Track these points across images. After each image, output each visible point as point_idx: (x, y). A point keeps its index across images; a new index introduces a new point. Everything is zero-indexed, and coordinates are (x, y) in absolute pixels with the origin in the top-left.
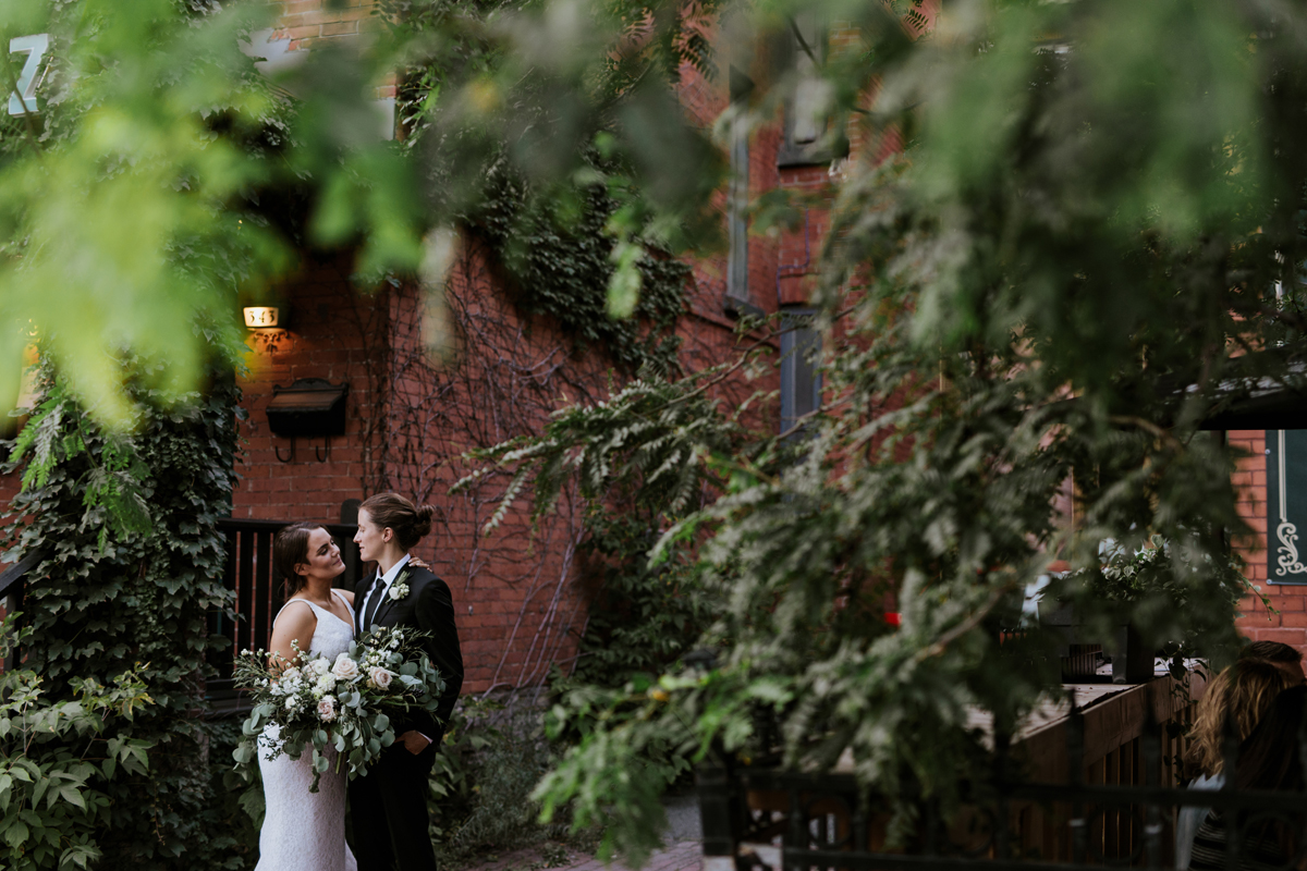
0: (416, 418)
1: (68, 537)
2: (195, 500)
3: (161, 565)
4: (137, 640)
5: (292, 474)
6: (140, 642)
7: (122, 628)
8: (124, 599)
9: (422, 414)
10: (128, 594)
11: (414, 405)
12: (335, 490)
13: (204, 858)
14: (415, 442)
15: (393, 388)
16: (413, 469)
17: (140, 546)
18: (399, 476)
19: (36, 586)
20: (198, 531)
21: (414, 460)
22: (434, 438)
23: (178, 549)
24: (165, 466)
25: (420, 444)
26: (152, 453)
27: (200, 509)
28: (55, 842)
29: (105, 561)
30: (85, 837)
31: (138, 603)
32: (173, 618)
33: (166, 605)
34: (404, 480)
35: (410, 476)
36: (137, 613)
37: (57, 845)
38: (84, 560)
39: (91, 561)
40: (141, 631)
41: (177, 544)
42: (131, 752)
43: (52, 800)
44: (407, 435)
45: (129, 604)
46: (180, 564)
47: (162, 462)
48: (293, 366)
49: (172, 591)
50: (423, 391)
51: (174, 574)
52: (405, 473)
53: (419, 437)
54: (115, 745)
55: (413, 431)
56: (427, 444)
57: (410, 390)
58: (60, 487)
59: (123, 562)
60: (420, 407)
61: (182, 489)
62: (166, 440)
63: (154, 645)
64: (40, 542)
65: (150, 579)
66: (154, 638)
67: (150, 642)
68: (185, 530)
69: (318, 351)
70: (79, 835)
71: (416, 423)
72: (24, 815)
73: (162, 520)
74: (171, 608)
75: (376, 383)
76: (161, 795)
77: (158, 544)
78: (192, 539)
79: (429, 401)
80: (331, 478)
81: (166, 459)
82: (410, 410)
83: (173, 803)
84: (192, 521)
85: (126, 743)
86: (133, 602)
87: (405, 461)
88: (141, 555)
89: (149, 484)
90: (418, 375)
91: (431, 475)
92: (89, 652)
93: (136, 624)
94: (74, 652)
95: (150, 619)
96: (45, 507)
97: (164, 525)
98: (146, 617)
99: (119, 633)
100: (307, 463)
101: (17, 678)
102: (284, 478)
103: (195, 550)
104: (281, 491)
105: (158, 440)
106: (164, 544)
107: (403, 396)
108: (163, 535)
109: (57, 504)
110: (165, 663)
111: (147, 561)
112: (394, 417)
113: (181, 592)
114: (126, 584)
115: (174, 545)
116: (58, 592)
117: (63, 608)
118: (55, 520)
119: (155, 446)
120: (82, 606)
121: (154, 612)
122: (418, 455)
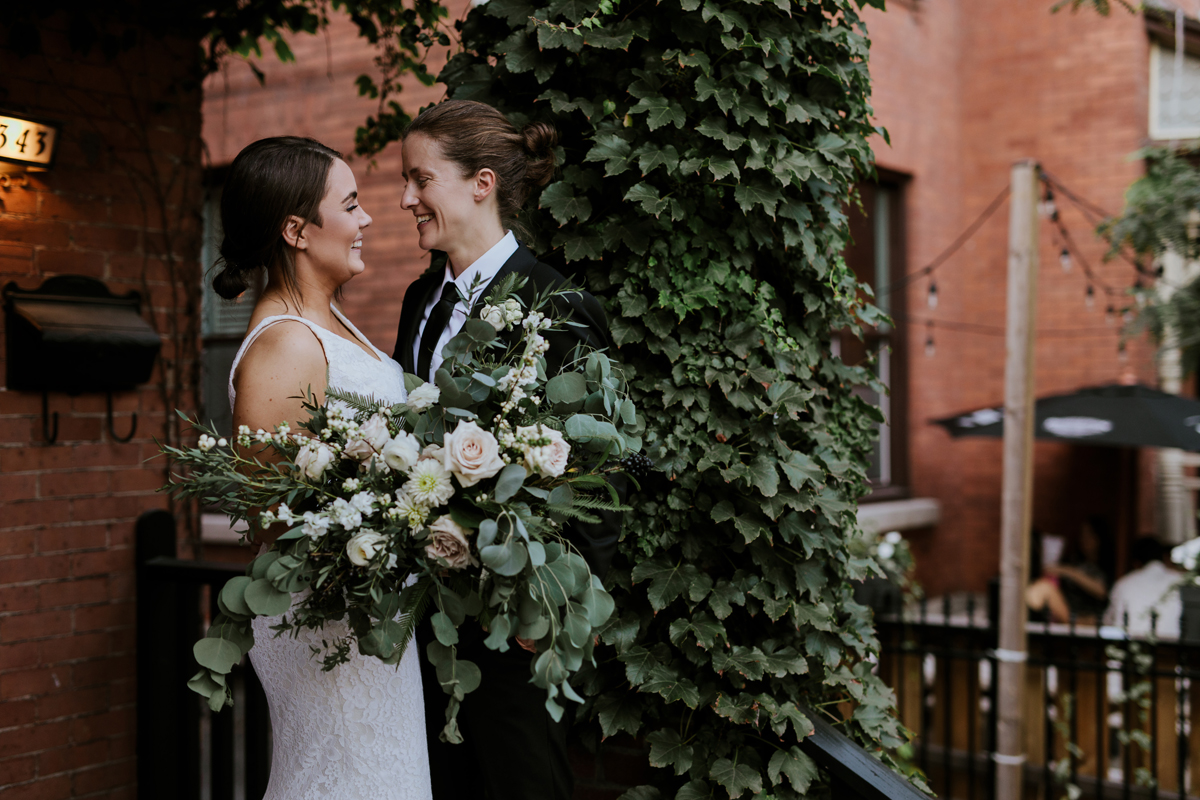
5: (41, 465)
12: (119, 494)
48: (38, 248)
69: (83, 223)
75: (183, 297)
80: (111, 473)
100: (68, 443)
102: (27, 473)
104: (20, 502)
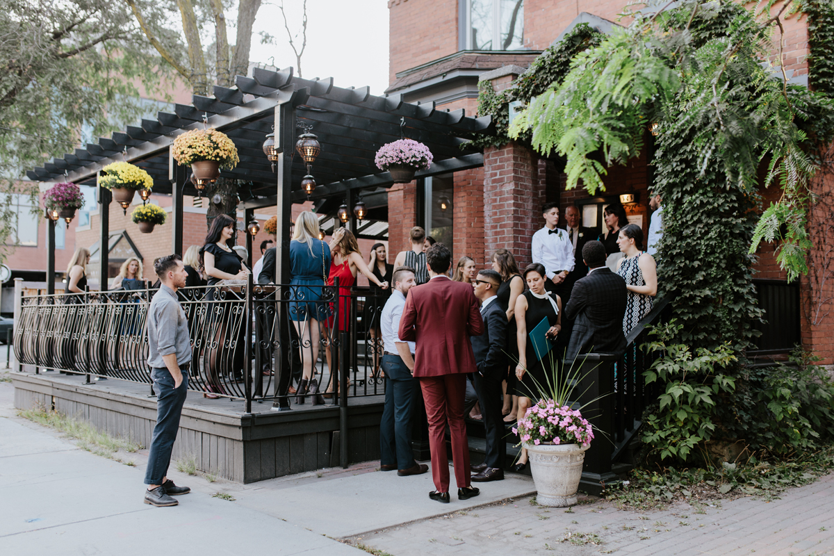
0: (822, 228)
1: (688, 286)
2: (744, 268)
3: (730, 298)
4: (720, 332)
6: (722, 333)
7: (714, 326)
8: (715, 313)
9: (824, 226)
10: (716, 311)
11: (821, 223)
13: (755, 432)
14: (822, 240)
15: (812, 214)
16: (821, 253)
17: (720, 289)
18: (816, 257)
19: (676, 308)
20: (746, 282)
21: (822, 248)
22: (830, 238)
23: (738, 291)
24: (730, 253)
25: (824, 241)
26: (725, 247)
27: (744, 273)
28: (697, 419)
29: (706, 296)
30: (708, 419)
31: (721, 315)
32: (737, 322)
33: (733, 316)
34: (818, 258)
35: (821, 257)
36: (721, 320)
37: (698, 421)
38: (696, 296)
39: (699, 296)
40: (722, 328)
41: (738, 288)
42: (727, 382)
43: (697, 401)
44: (819, 237)
45: (717, 316)
46: (738, 297)
47: (729, 251)
49: (737, 310)
50: (824, 215)
51: (735, 302)
52: (818, 255)
53: (823, 237)
54: (719, 378)
55: (821, 235)
56: (827, 241)
57: (819, 215)
58: (683, 264)
59: (713, 297)
60: (824, 223)
61: (737, 263)
62: (731, 241)
63: (729, 334)
64: (675, 288)
65: (725, 304)
66: (729, 331)
67: (727, 333)
68: (740, 282)
70: (705, 418)
71: (822, 231)
72: (684, 407)
73: (730, 277)
74: (736, 317)
76: (737, 402)
77: (729, 288)
78: (743, 286)
79: (827, 220)
81: (731, 249)
82: (820, 225)
83: (741, 407)
84: (742, 278)
85: (724, 378)
86: (719, 314)
87: (818, 249)
88: (721, 293)
89: (723, 261)
90: (822, 208)
91: (829, 256)
92: (701, 337)
93: (720, 324)
94: (693, 337)
95: (727, 322)
96: (675, 273)
97: (731, 280)
98: (725, 321)
99: (713, 328)
100: (767, 252)
101: (677, 348)
103: (745, 291)
105: (727, 241)
106: (731, 288)
107: (816, 218)
108: (730, 285)
109: (681, 272)
110: (734, 343)
111: (723, 296)
112: (813, 228)
113: (740, 310)
114: (714, 307)
115: (736, 289)
116: (686, 311)
117: (689, 317)
118: (681, 279)
119: (726, 244)
120: (697, 317)
121: (728, 319)
122: (823, 246)
